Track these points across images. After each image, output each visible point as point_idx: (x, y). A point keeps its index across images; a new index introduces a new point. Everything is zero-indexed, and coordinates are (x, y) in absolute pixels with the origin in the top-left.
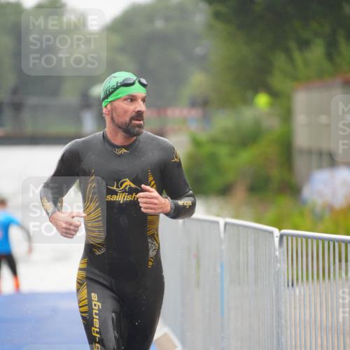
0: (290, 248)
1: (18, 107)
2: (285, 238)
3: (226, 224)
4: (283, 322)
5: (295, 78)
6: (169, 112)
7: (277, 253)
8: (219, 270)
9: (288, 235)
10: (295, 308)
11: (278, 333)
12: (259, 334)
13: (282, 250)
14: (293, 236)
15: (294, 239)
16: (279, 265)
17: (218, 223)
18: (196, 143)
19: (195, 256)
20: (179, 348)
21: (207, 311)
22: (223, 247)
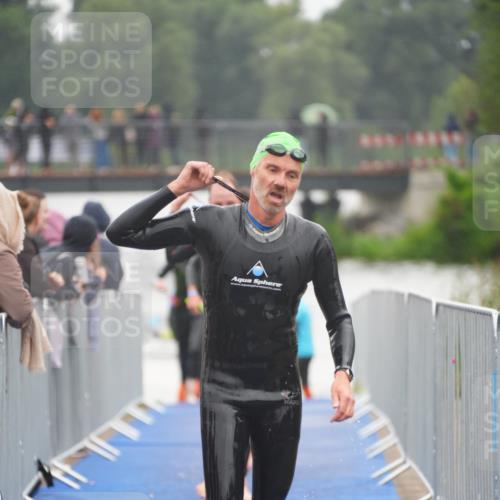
1: (203, 133)
17: (490, 315)
18: (455, 183)
19: (454, 362)
20: (431, 493)
21: (472, 442)
22: (496, 350)
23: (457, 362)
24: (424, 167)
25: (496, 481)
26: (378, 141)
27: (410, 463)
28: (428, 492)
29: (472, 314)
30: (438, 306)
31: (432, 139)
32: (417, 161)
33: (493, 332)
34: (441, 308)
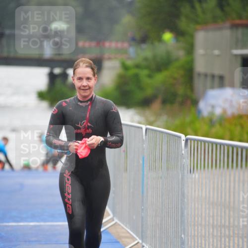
0: (192, 149)
2: (189, 141)
3: (146, 129)
4: (186, 200)
5: (197, 23)
7: (183, 152)
8: (141, 162)
9: (191, 140)
10: (195, 191)
11: (182, 208)
12: (169, 208)
13: (187, 149)
14: (194, 140)
15: (196, 142)
16: (184, 160)
17: (141, 128)
18: (125, 67)
19: (124, 151)
20: (111, 216)
21: (131, 190)
22: (144, 145)
24: (110, 59)
25: (142, 209)
26: (87, 44)
29: (133, 128)
31: (114, 45)
32: (106, 56)
33: (143, 136)
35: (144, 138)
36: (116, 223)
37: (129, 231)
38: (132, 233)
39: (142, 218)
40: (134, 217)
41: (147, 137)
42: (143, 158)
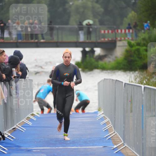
3: (144, 88)
6: (119, 31)
8: (141, 108)
17: (141, 87)
18: (130, 45)
19: (130, 101)
20: (123, 142)
21: (135, 126)
22: (143, 98)
23: (131, 102)
25: (143, 139)
26: (106, 32)
27: (116, 133)
28: (122, 142)
29: (136, 87)
30: (125, 84)
31: (123, 31)
33: (142, 92)
34: (126, 84)
35: (143, 93)
36: (126, 146)
37: (134, 152)
38: (136, 153)
39: (143, 144)
40: (138, 143)
41: (145, 92)
42: (143, 106)
